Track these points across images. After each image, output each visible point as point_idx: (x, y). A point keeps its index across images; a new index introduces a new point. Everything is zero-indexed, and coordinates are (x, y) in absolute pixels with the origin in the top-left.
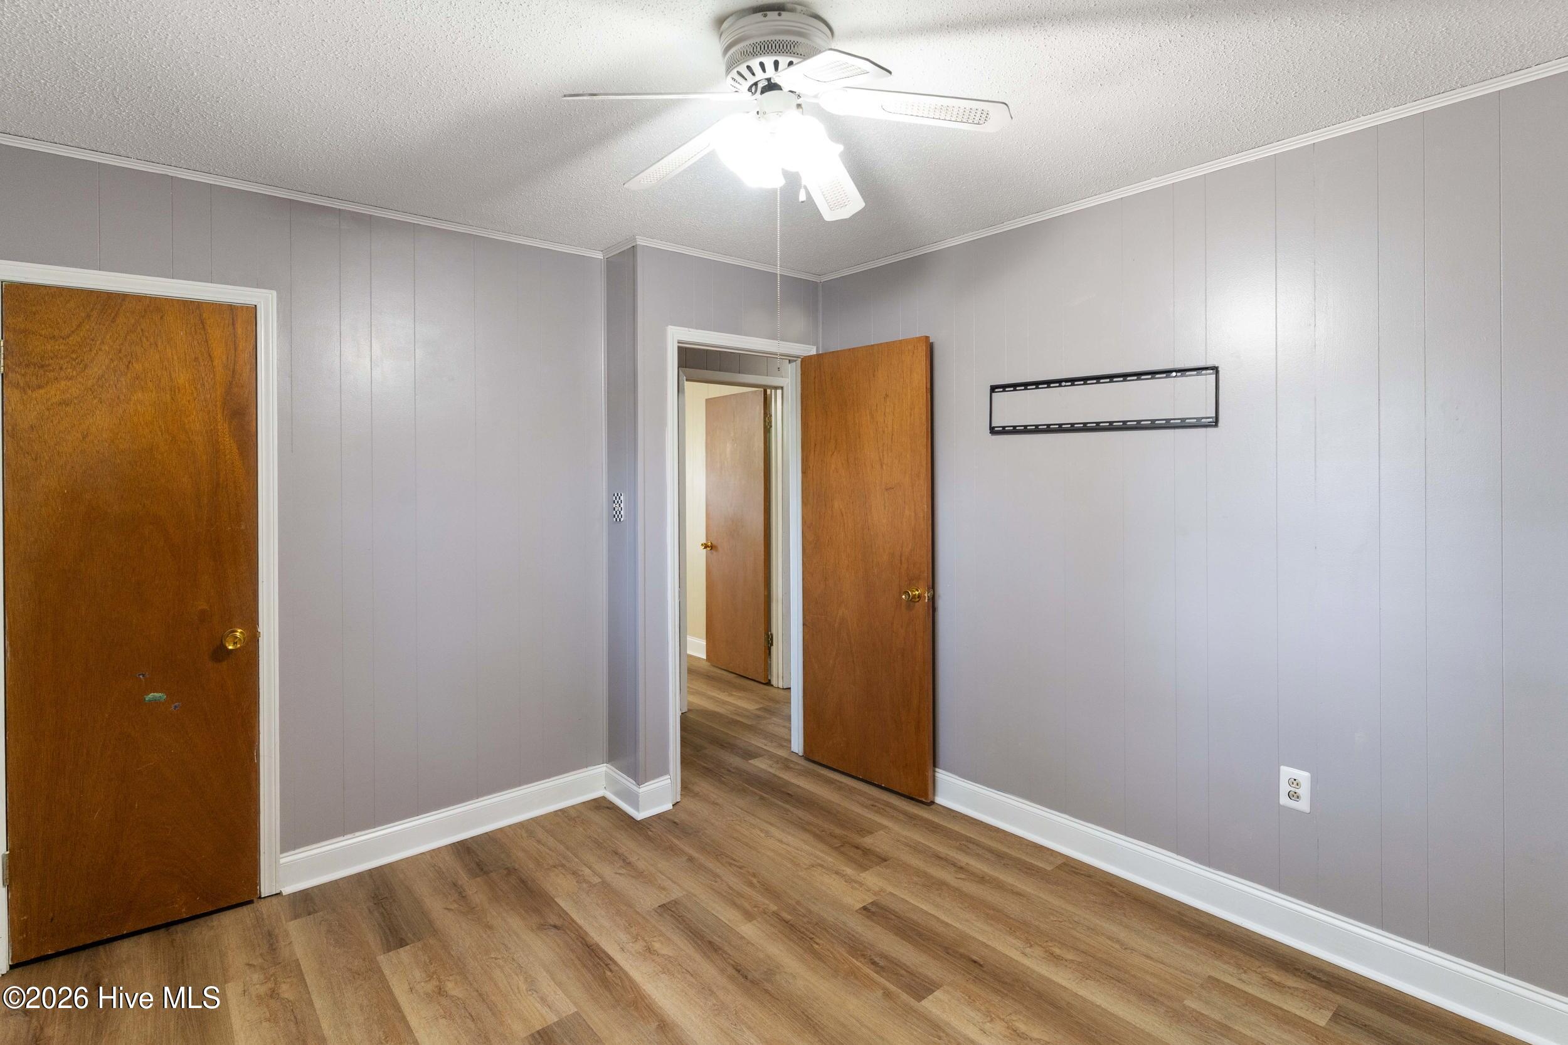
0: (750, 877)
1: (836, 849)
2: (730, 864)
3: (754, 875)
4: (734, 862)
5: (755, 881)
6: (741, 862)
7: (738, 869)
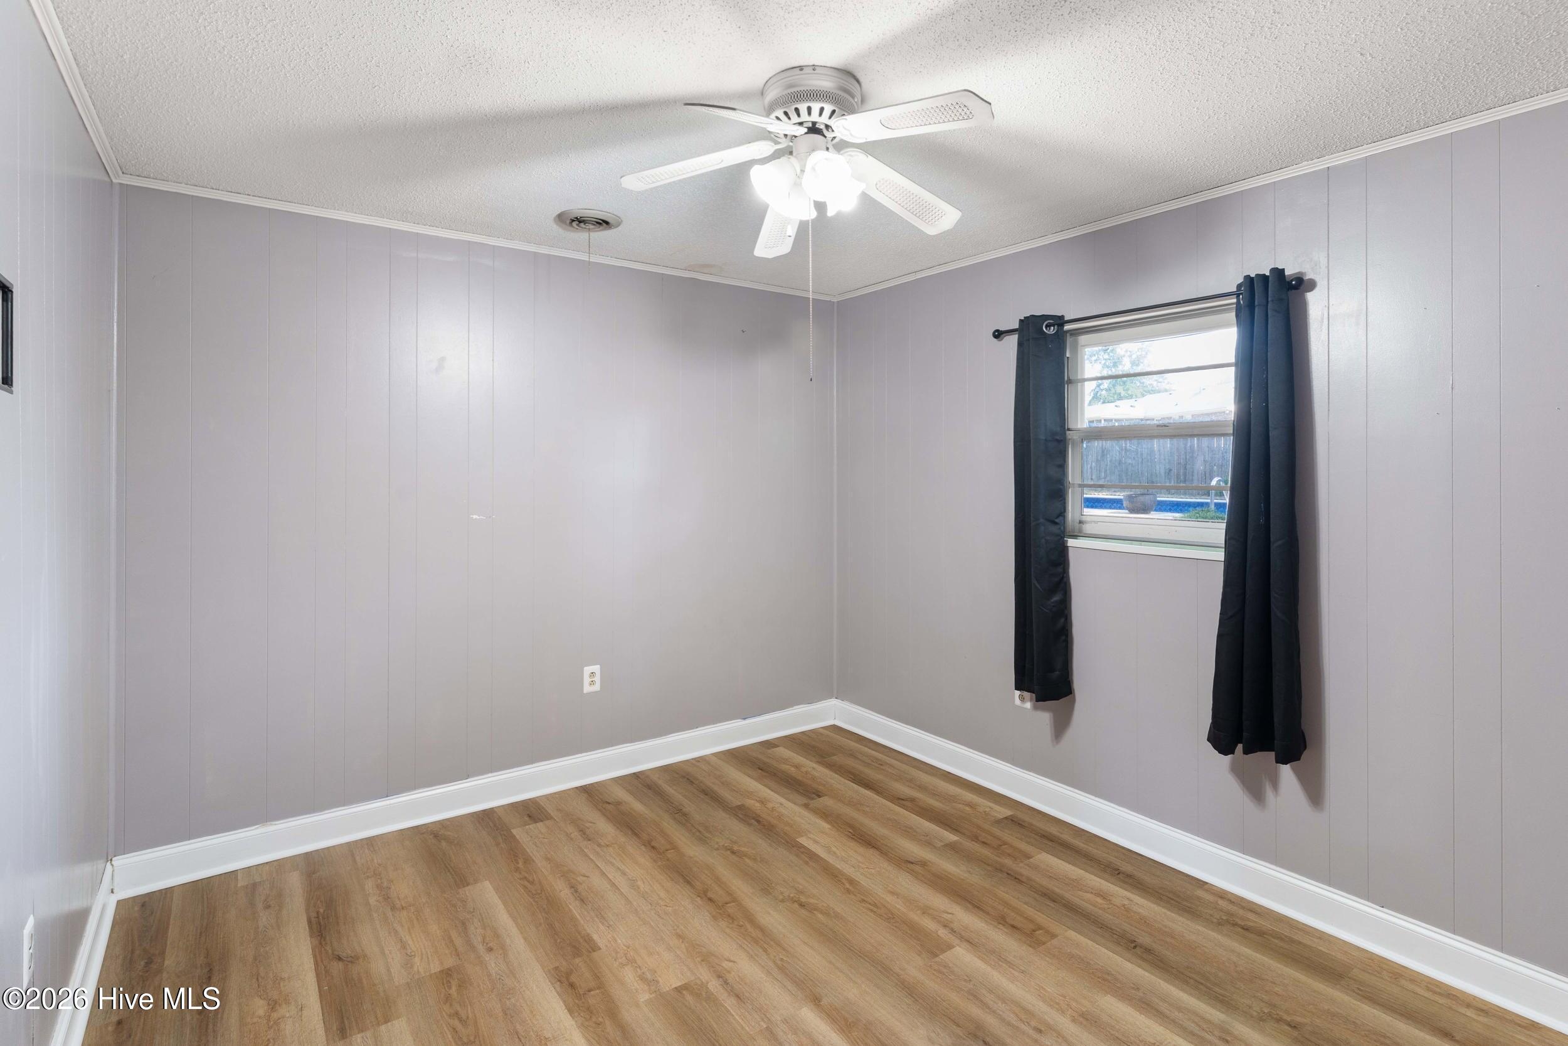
0: (853, 890)
1: (735, 900)
2: (875, 905)
3: (848, 891)
4: (872, 907)
5: (848, 886)
6: (864, 907)
7: (865, 899)
